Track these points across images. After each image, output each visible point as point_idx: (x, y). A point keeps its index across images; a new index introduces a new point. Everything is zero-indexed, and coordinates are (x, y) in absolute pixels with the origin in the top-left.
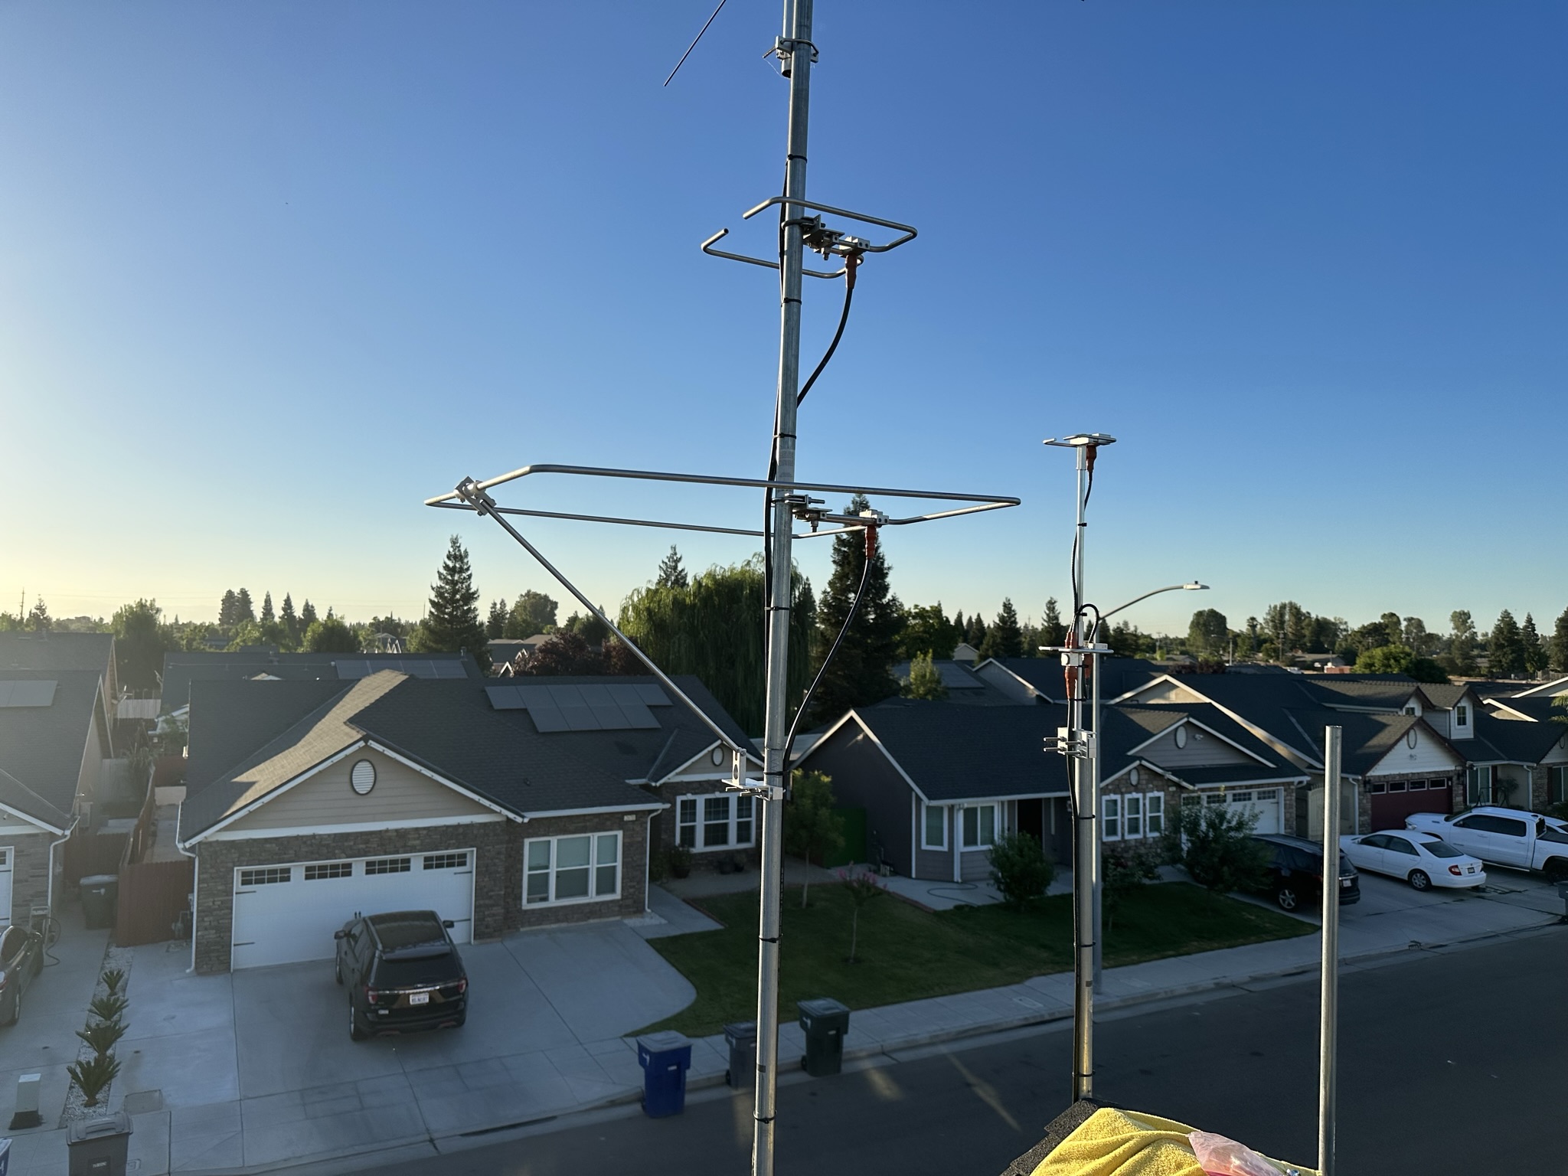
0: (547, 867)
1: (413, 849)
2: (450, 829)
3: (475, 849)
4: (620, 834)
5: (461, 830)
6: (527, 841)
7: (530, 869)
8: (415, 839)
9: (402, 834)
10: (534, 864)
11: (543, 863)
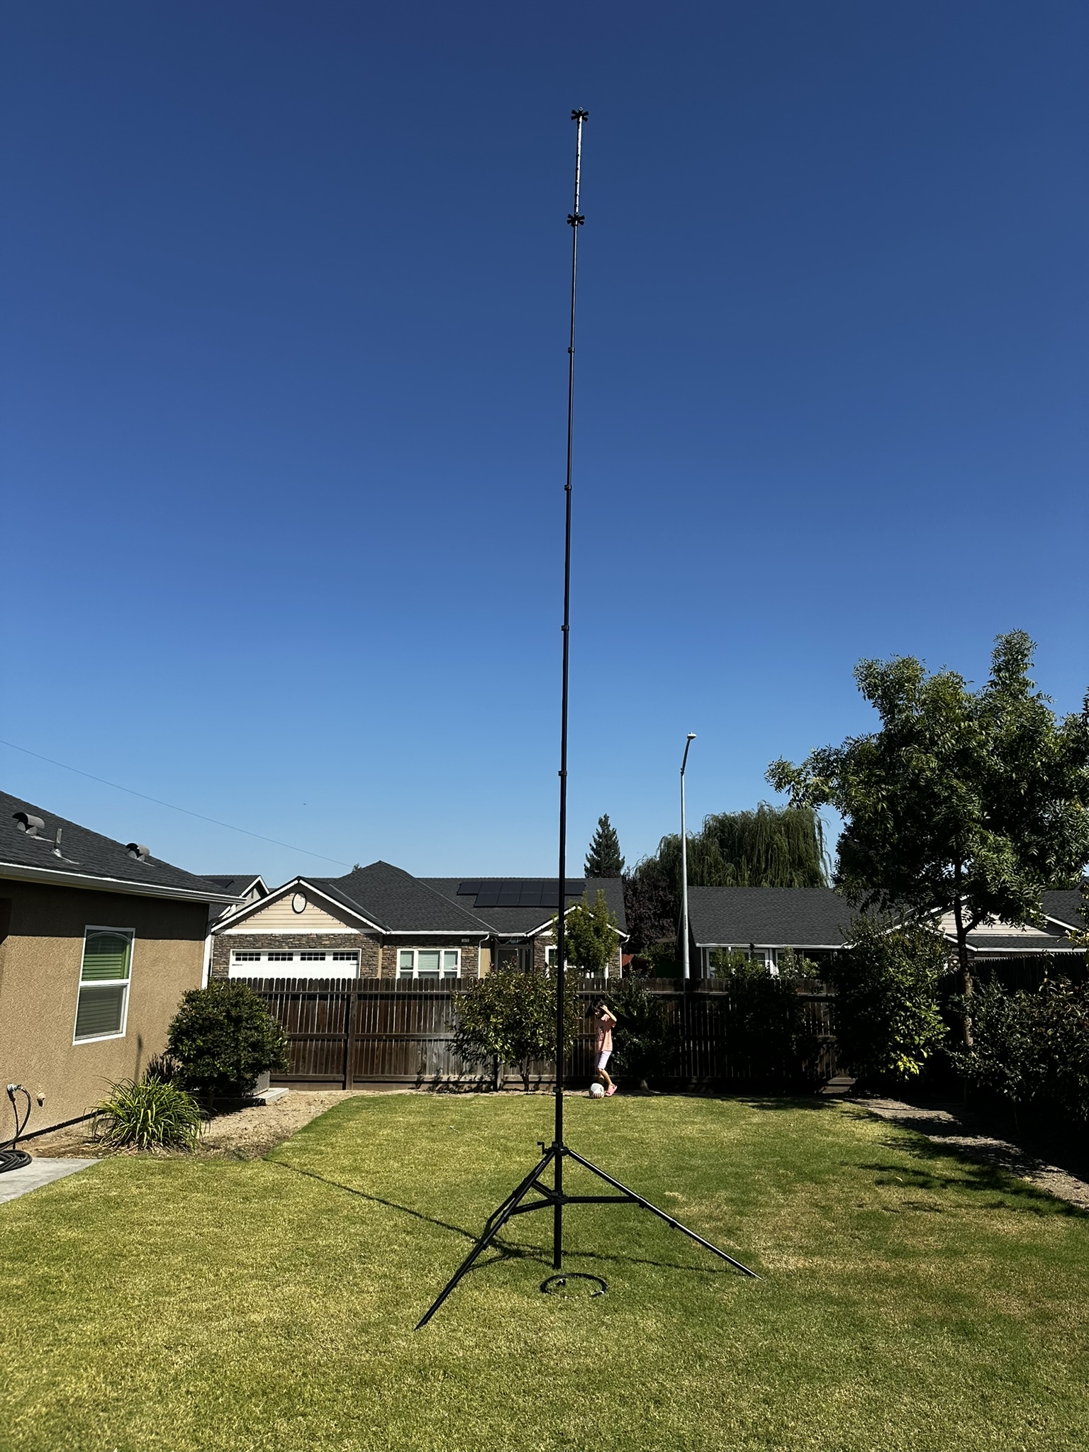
0: (412, 968)
1: (325, 946)
2: (346, 936)
3: (361, 949)
4: (459, 951)
5: (353, 937)
6: (399, 951)
7: (402, 969)
8: (327, 940)
9: (319, 937)
10: (404, 966)
11: (410, 966)
